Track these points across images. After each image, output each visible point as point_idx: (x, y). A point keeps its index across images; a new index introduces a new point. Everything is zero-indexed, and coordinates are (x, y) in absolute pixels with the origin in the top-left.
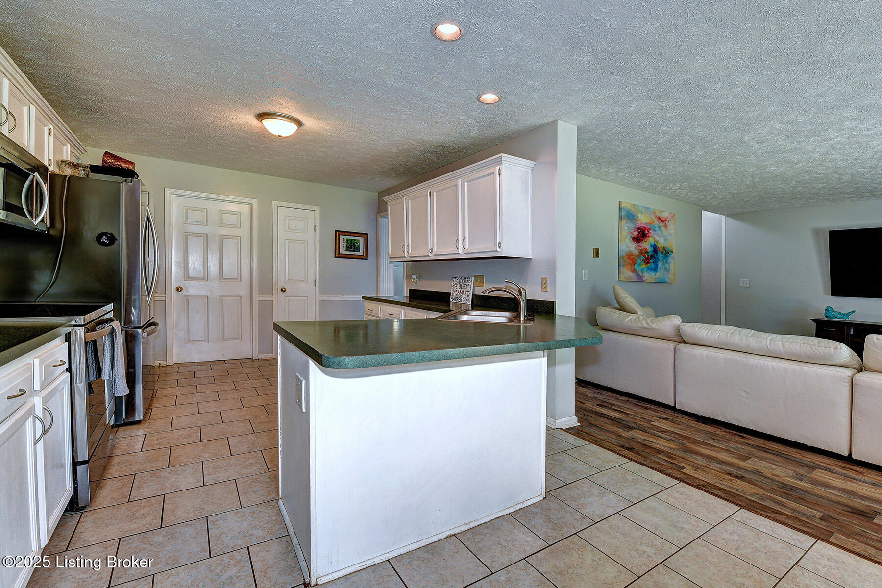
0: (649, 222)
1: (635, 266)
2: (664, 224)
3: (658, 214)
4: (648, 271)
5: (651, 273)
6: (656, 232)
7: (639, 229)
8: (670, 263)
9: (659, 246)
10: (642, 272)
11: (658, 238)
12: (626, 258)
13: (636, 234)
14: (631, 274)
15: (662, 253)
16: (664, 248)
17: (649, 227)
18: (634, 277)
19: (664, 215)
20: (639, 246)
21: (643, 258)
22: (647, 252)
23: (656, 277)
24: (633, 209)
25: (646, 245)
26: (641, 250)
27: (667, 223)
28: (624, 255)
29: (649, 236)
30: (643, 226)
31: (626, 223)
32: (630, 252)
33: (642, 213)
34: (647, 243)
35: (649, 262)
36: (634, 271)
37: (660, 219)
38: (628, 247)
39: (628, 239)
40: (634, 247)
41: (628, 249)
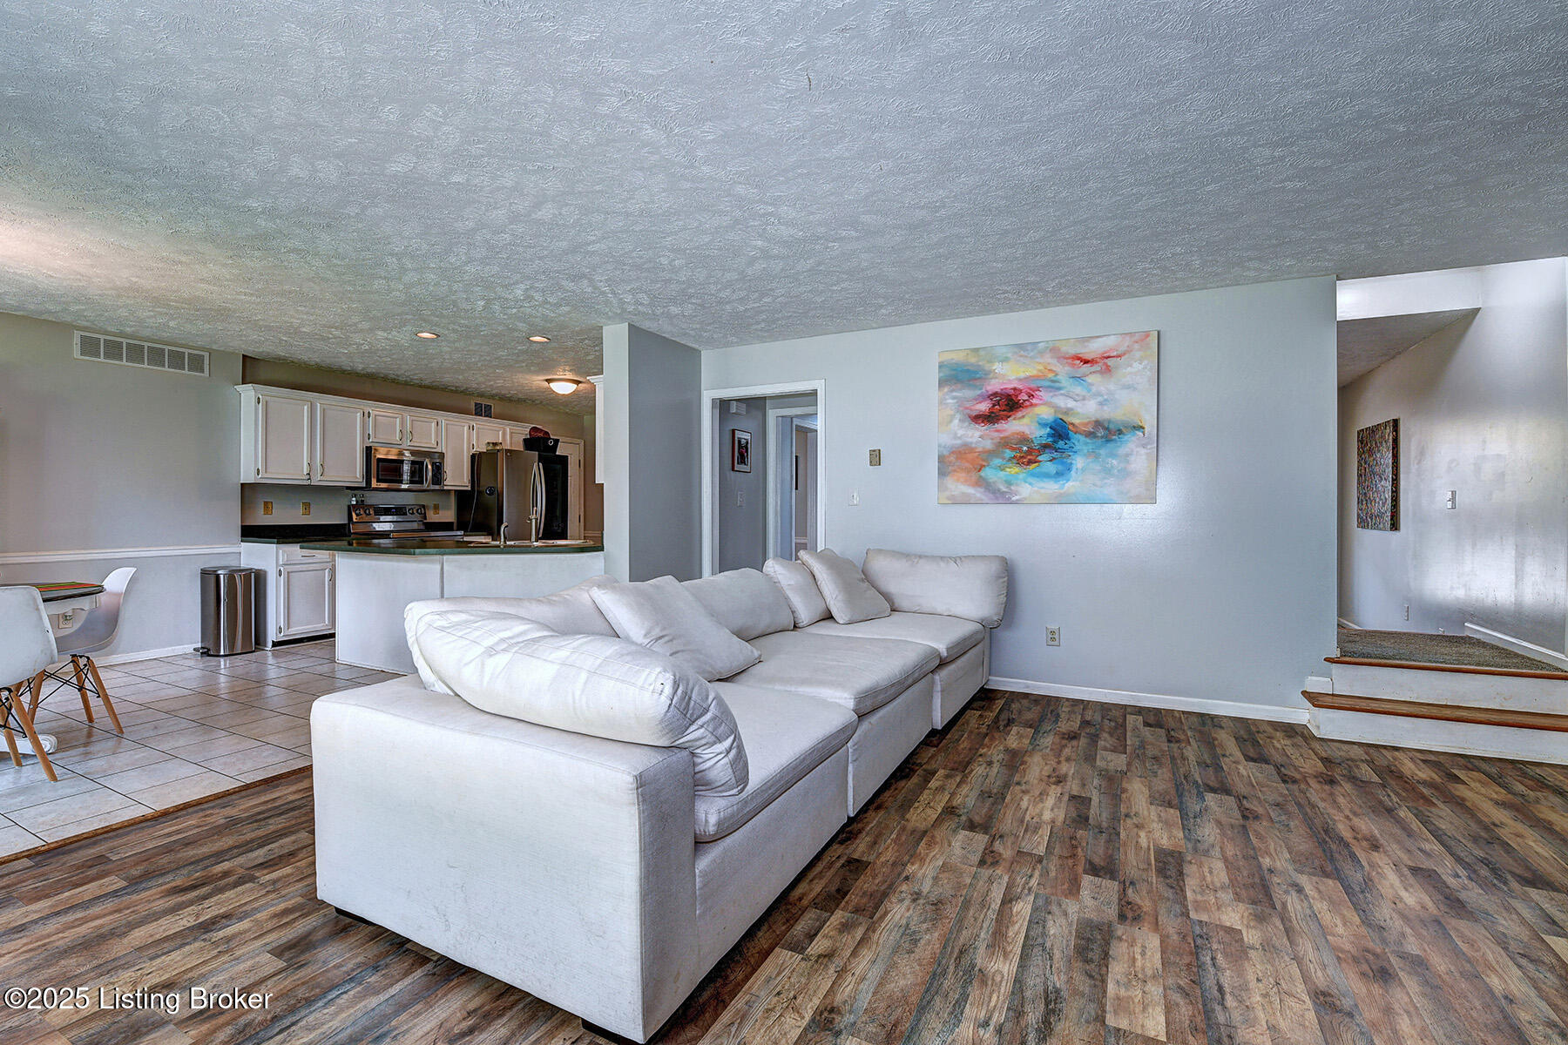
0: (1034, 373)
1: (982, 473)
2: (1096, 368)
3: (1072, 351)
4: (1030, 480)
5: (1042, 484)
6: (1062, 392)
7: (995, 394)
8: (1127, 455)
9: (1076, 421)
10: (1009, 483)
11: (1071, 404)
12: (952, 458)
13: (984, 407)
14: (971, 490)
15: (1090, 435)
16: (1098, 424)
17: (1033, 385)
18: (978, 495)
19: (1093, 349)
20: (998, 431)
21: (1009, 453)
22: (1024, 439)
23: (1062, 491)
24: (973, 360)
25: (1025, 425)
26: (1001, 438)
27: (1110, 362)
28: (946, 453)
29: (1036, 405)
30: (1012, 386)
31: (952, 391)
32: (965, 445)
33: (1005, 360)
34: (1026, 420)
35: (1030, 462)
36: (982, 483)
37: (1079, 358)
38: (956, 437)
39: (956, 422)
40: (977, 434)
41: (959, 442)
